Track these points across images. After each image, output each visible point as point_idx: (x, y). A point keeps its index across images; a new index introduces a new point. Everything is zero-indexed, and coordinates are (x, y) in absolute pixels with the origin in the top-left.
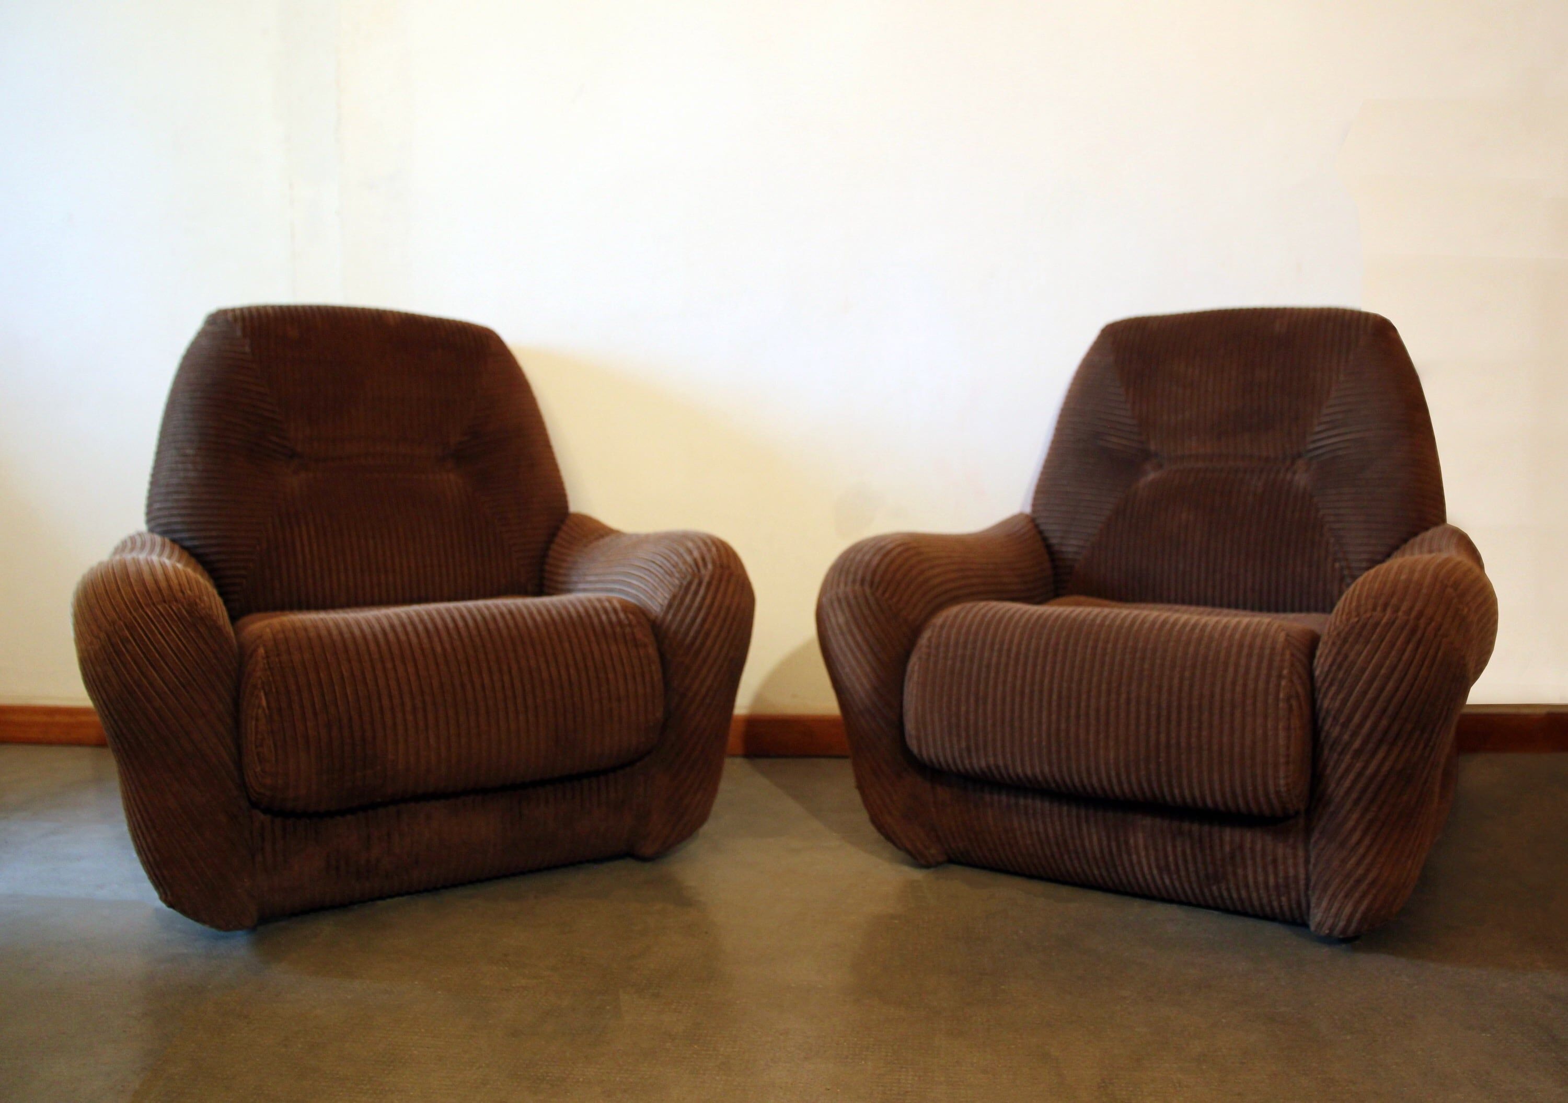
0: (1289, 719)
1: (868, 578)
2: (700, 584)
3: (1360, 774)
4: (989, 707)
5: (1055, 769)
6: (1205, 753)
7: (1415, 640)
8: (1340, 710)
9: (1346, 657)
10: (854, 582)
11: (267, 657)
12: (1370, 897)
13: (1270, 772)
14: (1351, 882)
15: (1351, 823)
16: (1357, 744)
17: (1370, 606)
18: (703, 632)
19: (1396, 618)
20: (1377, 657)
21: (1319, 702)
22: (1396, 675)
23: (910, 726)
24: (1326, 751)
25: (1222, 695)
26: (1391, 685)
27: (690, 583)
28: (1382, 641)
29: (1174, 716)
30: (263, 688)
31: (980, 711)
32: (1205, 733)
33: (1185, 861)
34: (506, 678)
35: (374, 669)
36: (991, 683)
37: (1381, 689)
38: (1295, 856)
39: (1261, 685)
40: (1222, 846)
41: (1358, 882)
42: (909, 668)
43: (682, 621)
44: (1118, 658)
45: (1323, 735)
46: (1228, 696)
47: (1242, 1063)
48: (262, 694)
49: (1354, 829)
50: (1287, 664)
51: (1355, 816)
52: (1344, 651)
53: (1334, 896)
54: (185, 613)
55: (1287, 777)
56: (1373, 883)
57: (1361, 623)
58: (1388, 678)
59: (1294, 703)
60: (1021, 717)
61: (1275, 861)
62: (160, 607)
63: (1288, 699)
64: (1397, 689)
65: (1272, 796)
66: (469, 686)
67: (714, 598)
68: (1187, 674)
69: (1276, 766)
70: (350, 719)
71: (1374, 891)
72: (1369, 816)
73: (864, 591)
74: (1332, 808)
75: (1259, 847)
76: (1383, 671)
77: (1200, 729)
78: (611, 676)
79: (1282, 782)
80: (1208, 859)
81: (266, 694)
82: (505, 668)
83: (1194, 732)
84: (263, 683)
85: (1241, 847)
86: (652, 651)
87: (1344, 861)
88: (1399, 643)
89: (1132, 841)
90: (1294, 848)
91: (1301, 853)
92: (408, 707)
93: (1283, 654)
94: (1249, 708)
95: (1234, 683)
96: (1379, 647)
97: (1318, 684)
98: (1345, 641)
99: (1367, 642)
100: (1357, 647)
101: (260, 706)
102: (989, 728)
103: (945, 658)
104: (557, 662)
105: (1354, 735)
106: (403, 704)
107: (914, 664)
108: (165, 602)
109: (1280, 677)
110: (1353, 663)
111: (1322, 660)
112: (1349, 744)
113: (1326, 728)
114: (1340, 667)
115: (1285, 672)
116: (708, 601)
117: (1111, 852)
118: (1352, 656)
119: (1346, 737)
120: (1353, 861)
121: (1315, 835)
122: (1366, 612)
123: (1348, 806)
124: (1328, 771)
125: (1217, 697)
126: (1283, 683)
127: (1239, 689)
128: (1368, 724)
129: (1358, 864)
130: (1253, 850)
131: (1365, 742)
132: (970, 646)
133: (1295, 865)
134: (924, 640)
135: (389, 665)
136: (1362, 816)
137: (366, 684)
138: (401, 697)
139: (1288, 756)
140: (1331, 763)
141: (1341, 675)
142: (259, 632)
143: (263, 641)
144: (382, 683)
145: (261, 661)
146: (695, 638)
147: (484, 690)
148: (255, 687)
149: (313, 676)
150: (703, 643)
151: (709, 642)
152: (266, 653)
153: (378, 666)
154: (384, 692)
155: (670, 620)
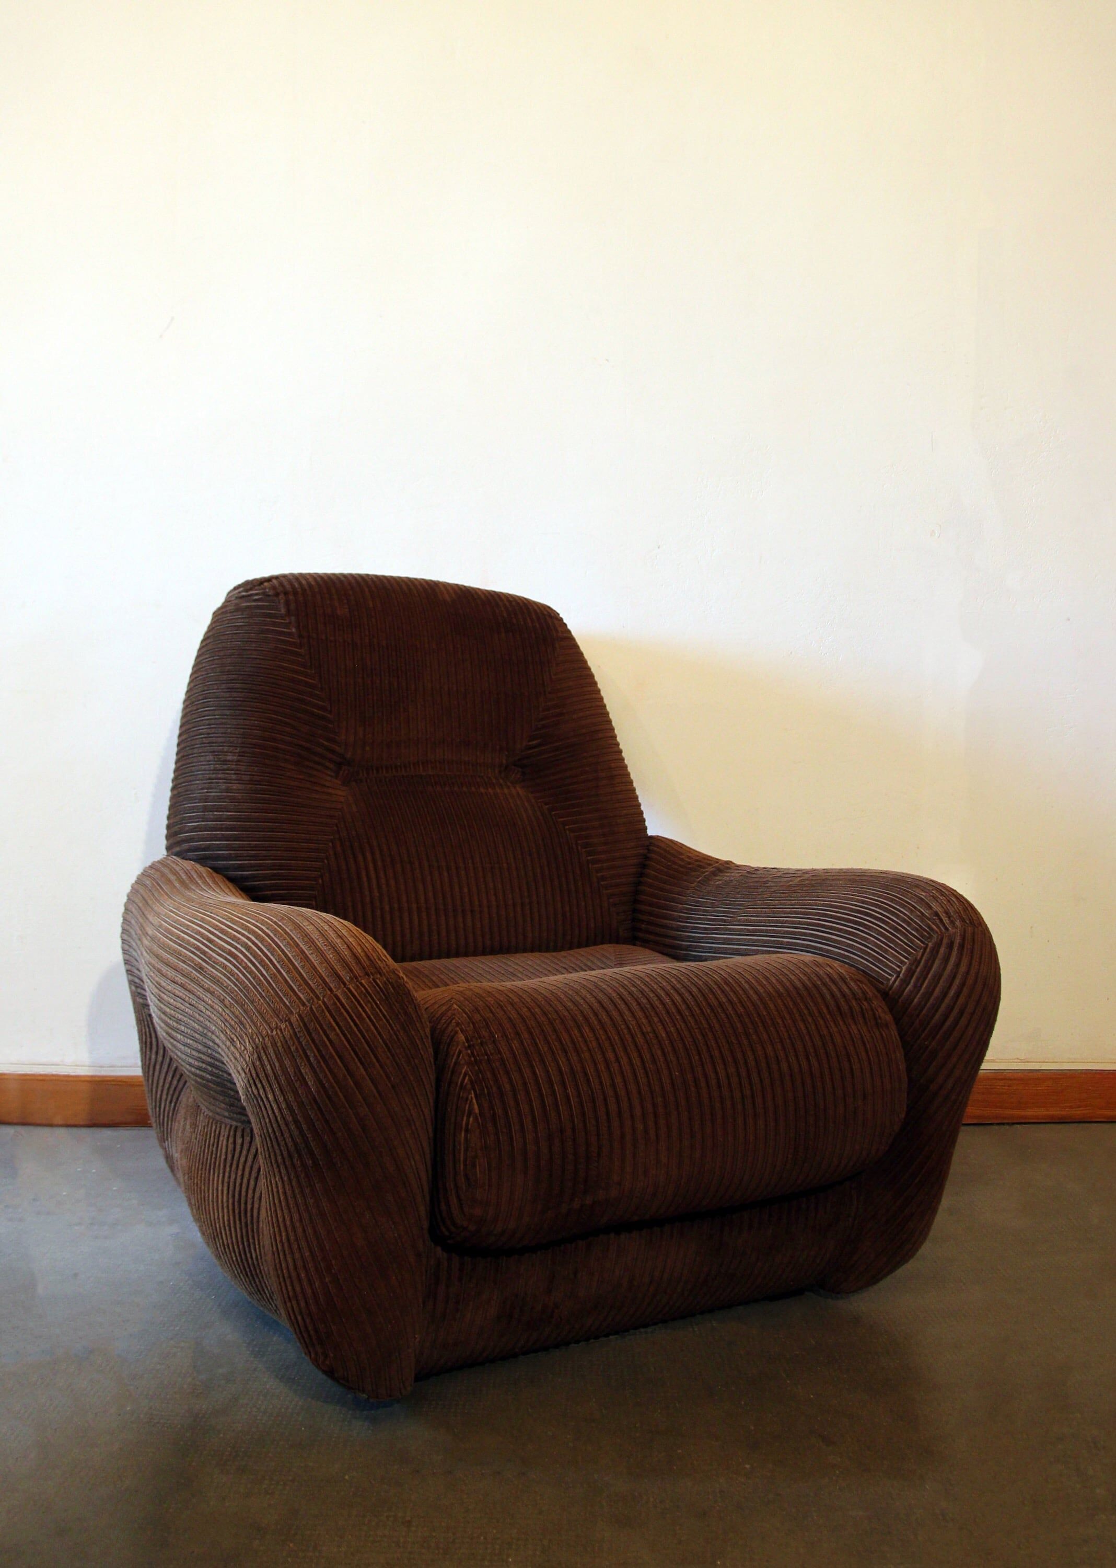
2: (950, 946)
11: (470, 1047)
27: (938, 945)
30: (472, 1088)
43: (929, 994)
48: (472, 1095)
54: (391, 989)
62: (364, 983)
70: (574, 1130)
81: (476, 1096)
84: (471, 1082)
92: (638, 1112)
101: (470, 1113)
104: (794, 1047)
106: (631, 1108)
108: (368, 975)
138: (629, 1099)
142: (447, 1010)
143: (458, 1024)
144: (605, 1076)
145: (464, 1052)
146: (946, 1016)
147: (719, 1087)
148: (462, 1087)
149: (527, 1072)
150: (956, 1022)
151: (963, 1021)
152: (467, 1041)
153: (599, 1057)
154: (610, 1092)
155: (911, 992)
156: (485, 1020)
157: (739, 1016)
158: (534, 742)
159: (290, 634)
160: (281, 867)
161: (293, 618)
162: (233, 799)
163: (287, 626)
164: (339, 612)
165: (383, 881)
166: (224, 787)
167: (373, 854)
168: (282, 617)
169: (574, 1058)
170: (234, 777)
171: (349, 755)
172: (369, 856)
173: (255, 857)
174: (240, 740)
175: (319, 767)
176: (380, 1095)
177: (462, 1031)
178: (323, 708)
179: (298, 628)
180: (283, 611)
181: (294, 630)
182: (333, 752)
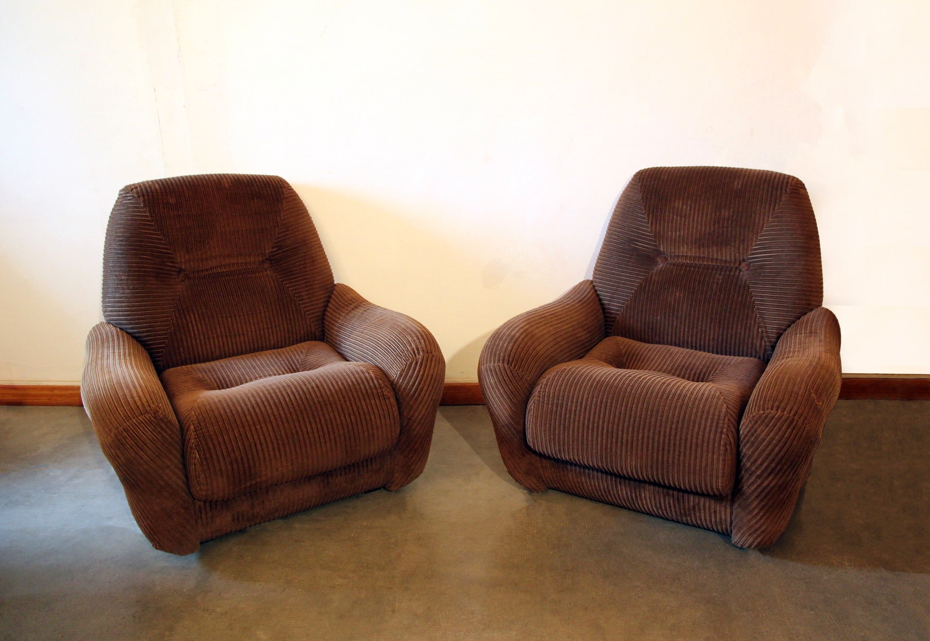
0: (725, 456)
1: (506, 358)
2: (416, 364)
3: (759, 486)
4: (571, 432)
5: (605, 465)
6: (681, 468)
7: (791, 427)
8: (750, 456)
9: (756, 431)
10: (499, 360)
11: (196, 431)
12: (761, 537)
13: (714, 480)
14: (753, 530)
15: (753, 506)
16: (758, 473)
17: (770, 406)
18: (419, 390)
19: (783, 415)
20: (771, 434)
21: (741, 448)
22: (781, 444)
23: (529, 437)
24: (743, 472)
25: (691, 440)
26: (777, 449)
27: (411, 363)
28: (775, 427)
29: (666, 448)
30: (196, 448)
31: (566, 434)
32: (682, 458)
33: (670, 507)
34: (319, 426)
35: (251, 430)
36: (572, 420)
37: (773, 450)
38: (725, 511)
39: (712, 436)
40: (689, 502)
41: (756, 530)
42: (529, 407)
43: (408, 383)
44: (638, 413)
45: (742, 464)
46: (694, 441)
47: (692, 631)
48: (196, 451)
49: (755, 508)
50: (725, 426)
51: (756, 503)
52: (755, 427)
53: (743, 534)
54: (153, 419)
55: (722, 483)
56: (763, 532)
57: (764, 415)
58: (776, 445)
59: (728, 447)
60: (587, 439)
61: (715, 512)
62: (140, 418)
63: (725, 445)
64: (780, 451)
65: (715, 490)
66: (300, 433)
67: (424, 371)
68: (674, 426)
69: (717, 477)
70: (242, 458)
71: (764, 535)
72: (763, 503)
73: (504, 366)
74: (745, 497)
75: (707, 505)
76: (774, 442)
77: (679, 456)
78: (372, 417)
79: (720, 485)
80: (682, 507)
81: (198, 451)
82: (318, 420)
83: (676, 457)
84: (196, 446)
85: (699, 504)
86: (393, 400)
87: (749, 521)
88: (783, 428)
89: (643, 495)
90: (725, 507)
91: (728, 511)
92: (271, 448)
93: (724, 420)
94: (705, 448)
95: (698, 434)
96: (773, 430)
97: (741, 439)
98: (756, 422)
99: (767, 425)
100: (762, 427)
101: (195, 458)
102: (571, 443)
103: (548, 404)
104: (344, 413)
105: (757, 468)
106: (268, 447)
107: (531, 405)
108: (142, 414)
109: (722, 433)
110: (759, 435)
111: (744, 427)
112: (754, 472)
113: (744, 461)
114: (752, 435)
115: (725, 430)
116: (421, 373)
117: (632, 498)
118: (758, 432)
119: (753, 468)
120: (754, 521)
121: (736, 505)
122: (768, 409)
123: (753, 497)
124: (744, 480)
125: (689, 440)
126: (723, 436)
127: (700, 437)
128: (765, 465)
129: (756, 523)
130: (704, 505)
131: (763, 472)
132: (560, 398)
133: (725, 515)
134: (536, 393)
135: (258, 427)
136: (759, 503)
137: (248, 439)
138: (267, 444)
139: (723, 473)
140: (745, 478)
141: (752, 439)
142: (189, 414)
143: (192, 421)
144: (256, 437)
145: (193, 433)
146: (415, 392)
147: (308, 433)
148: (192, 448)
149: (220, 439)
150: (419, 394)
151: (423, 394)
152: (195, 428)
153: (253, 428)
154: (258, 442)
155: (402, 382)
156: (204, 418)
157: (319, 402)
158: (275, 249)
159: (147, 216)
160: (150, 327)
161: (147, 208)
162: (126, 297)
163: (145, 212)
164: (171, 201)
165: (200, 326)
166: (121, 292)
167: (194, 315)
168: (142, 208)
169: (241, 430)
170: (126, 287)
171: (183, 267)
172: (192, 316)
173: (138, 323)
174: (127, 269)
175: (168, 276)
176: (152, 460)
177: (193, 424)
178: (167, 249)
179: (150, 212)
180: (142, 205)
181: (148, 214)
182: (175, 267)
